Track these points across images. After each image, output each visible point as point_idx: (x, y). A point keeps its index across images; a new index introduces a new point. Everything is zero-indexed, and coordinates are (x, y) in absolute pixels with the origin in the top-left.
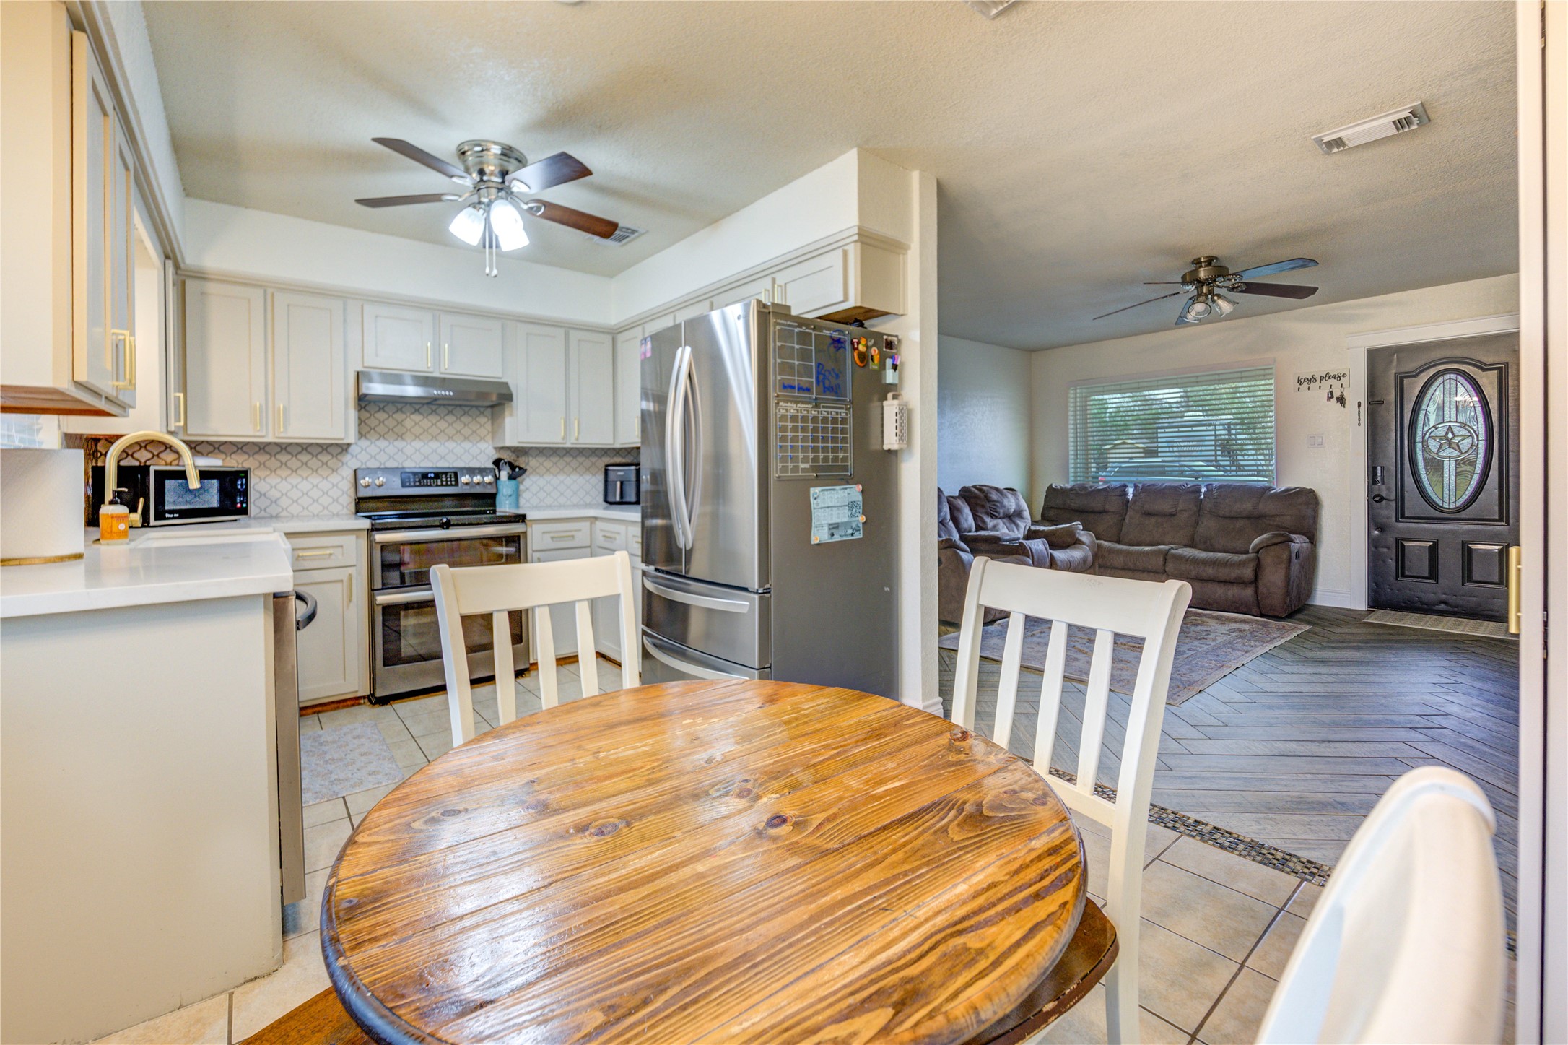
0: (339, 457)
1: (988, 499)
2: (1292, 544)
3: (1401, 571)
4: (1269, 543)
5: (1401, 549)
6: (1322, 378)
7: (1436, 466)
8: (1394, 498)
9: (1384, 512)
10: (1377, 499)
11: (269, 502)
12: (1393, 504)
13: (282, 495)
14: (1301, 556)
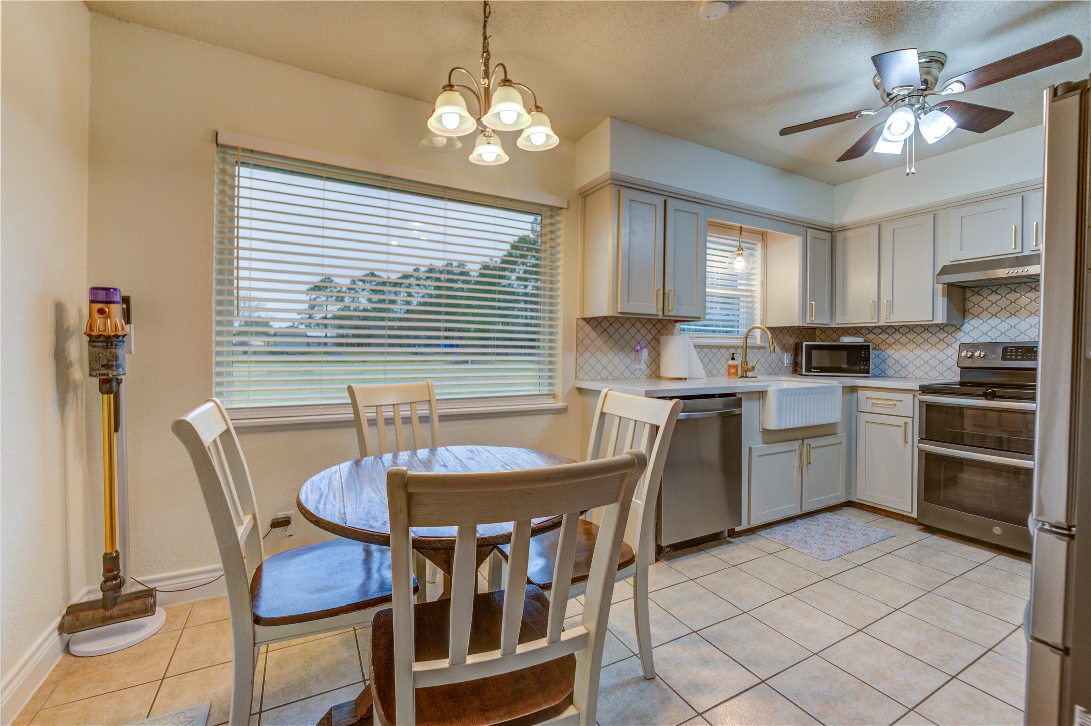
0: (953, 335)
11: (901, 367)
13: (910, 362)
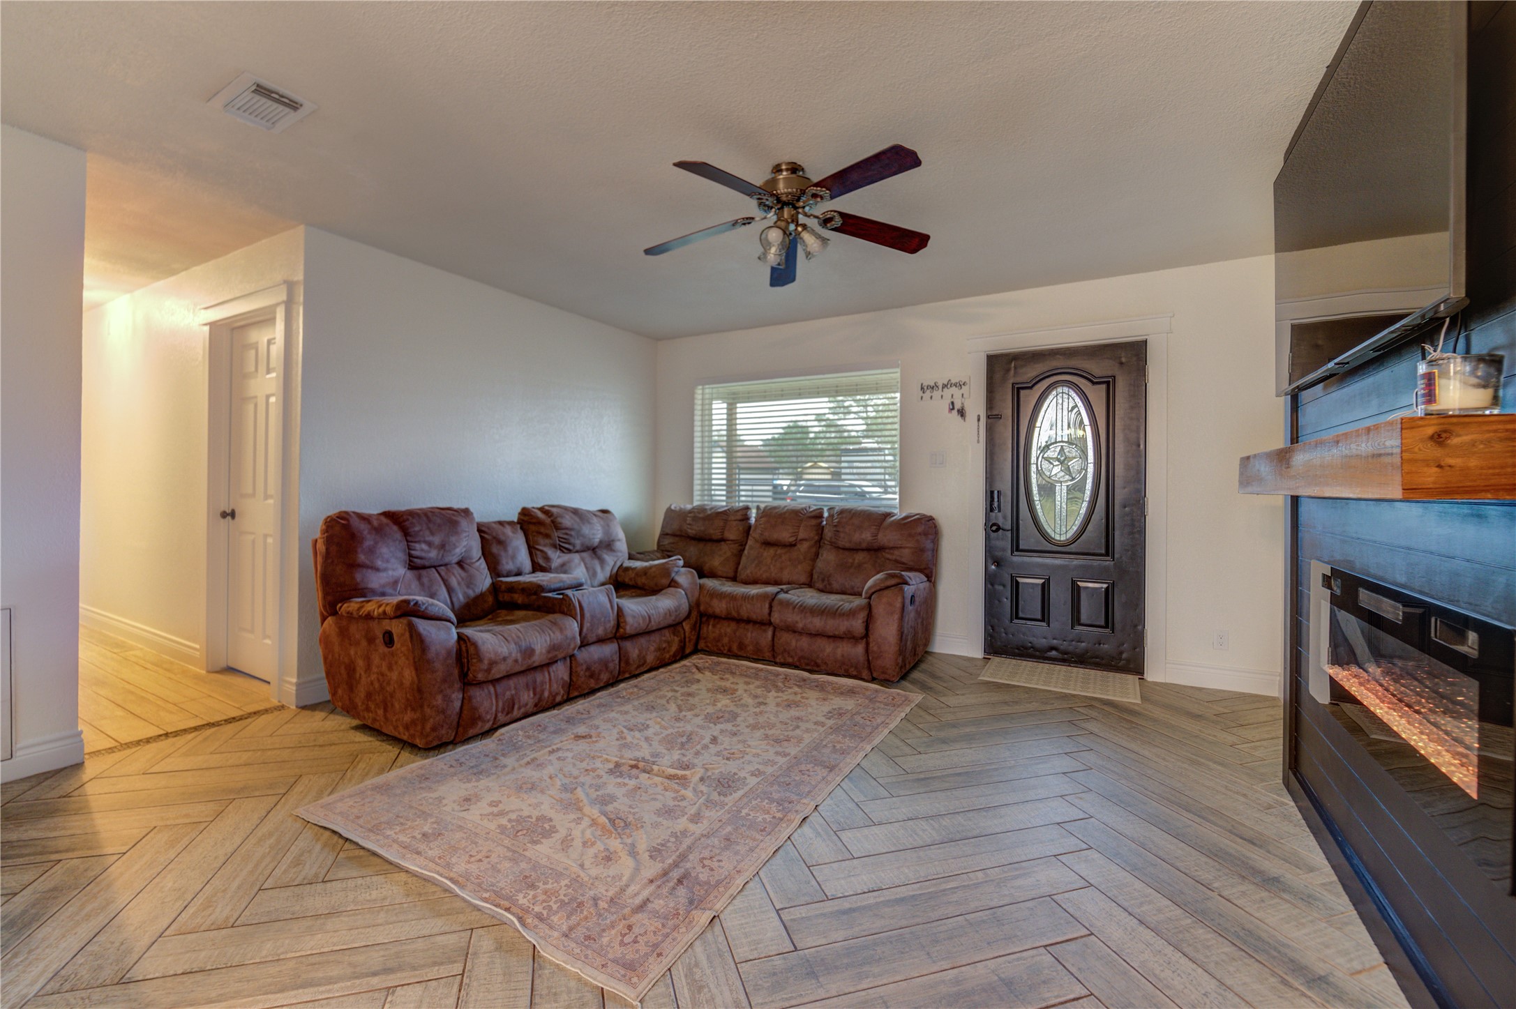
1: (556, 526)
2: (906, 588)
3: (1016, 615)
4: (883, 585)
5: (1016, 586)
6: (945, 386)
7: (1048, 490)
8: (1010, 528)
9: (999, 544)
10: (994, 528)
12: (1009, 534)
14: (917, 599)
